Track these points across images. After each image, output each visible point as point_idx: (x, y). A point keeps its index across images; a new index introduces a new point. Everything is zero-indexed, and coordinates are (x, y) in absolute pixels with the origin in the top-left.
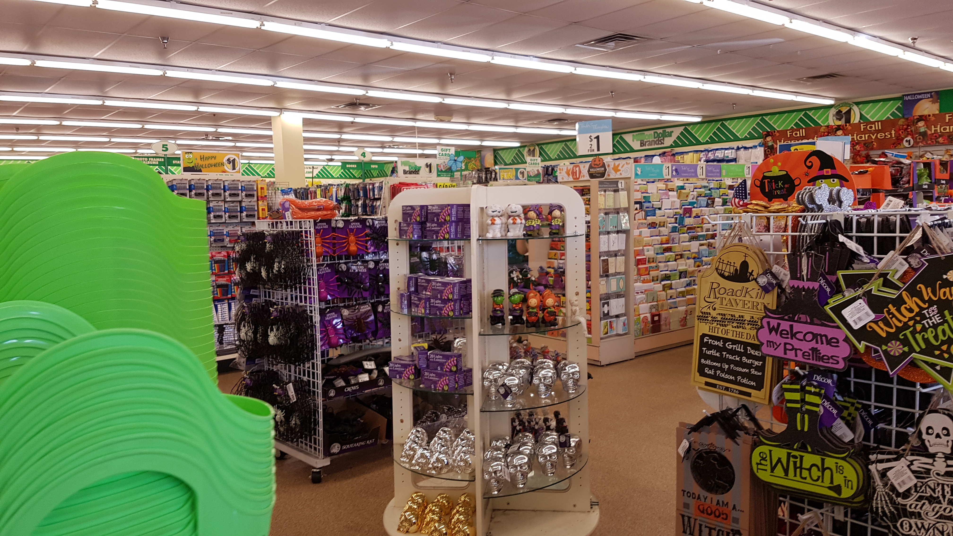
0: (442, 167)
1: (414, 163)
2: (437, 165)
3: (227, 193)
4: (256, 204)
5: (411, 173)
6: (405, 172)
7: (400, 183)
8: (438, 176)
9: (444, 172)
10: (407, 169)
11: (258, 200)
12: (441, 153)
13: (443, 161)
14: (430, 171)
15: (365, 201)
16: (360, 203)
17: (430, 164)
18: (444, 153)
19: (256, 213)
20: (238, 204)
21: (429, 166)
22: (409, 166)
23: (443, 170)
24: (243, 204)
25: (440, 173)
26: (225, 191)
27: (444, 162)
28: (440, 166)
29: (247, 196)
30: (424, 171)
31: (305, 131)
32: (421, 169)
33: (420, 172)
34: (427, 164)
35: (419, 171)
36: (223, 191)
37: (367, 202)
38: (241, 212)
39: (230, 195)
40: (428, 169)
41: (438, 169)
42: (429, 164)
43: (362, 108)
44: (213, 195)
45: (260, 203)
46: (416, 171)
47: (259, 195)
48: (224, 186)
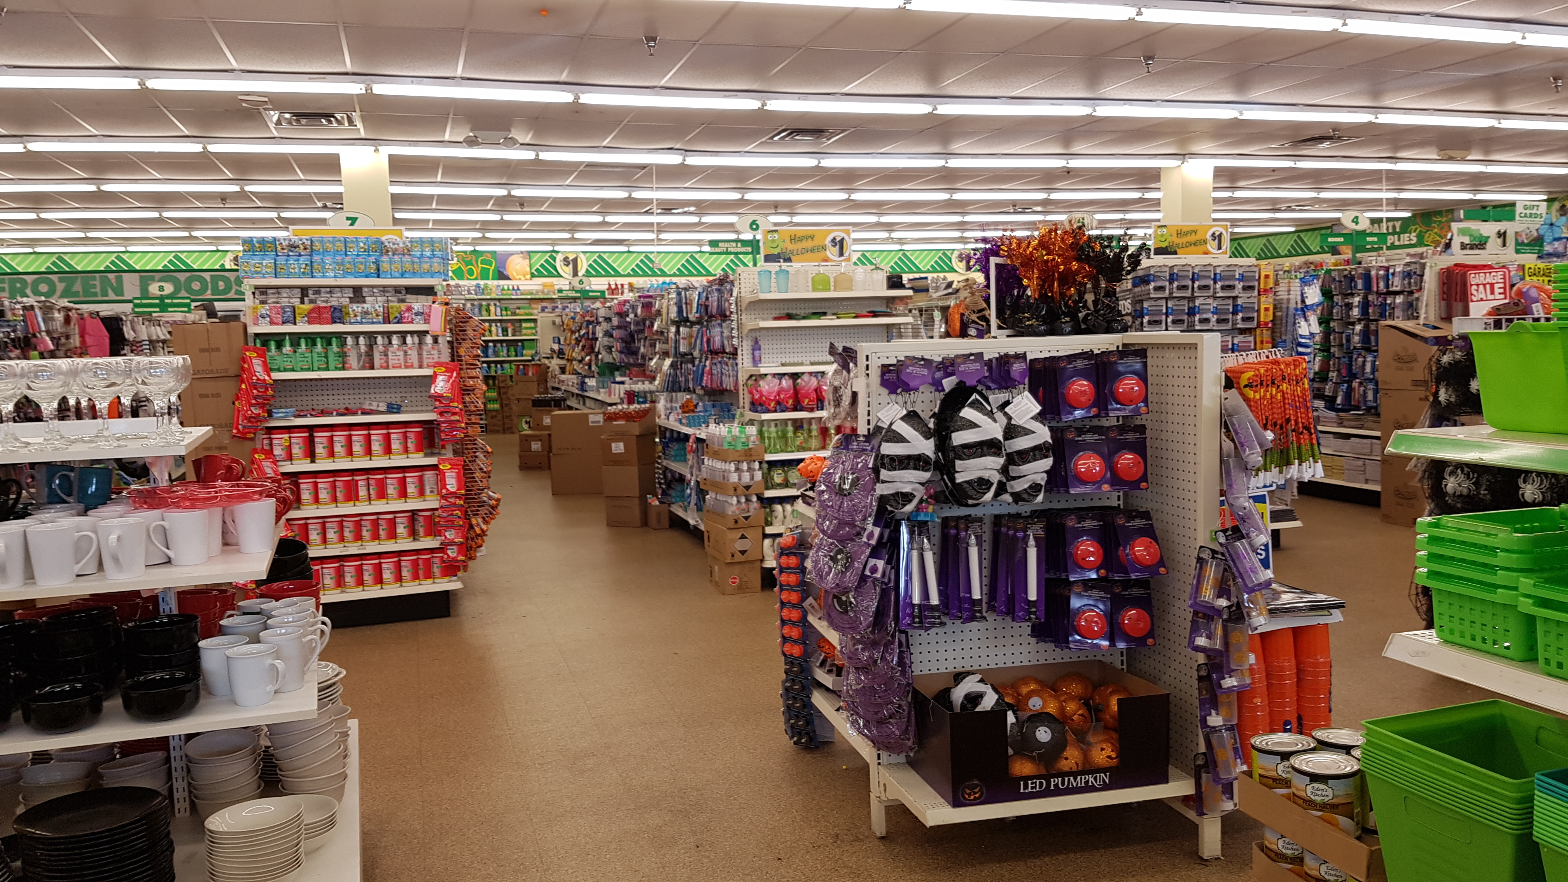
0: (1524, 236)
1: (1479, 230)
2: (1516, 233)
3: (1218, 286)
4: (1256, 300)
5: (1472, 247)
6: (1463, 246)
7: (1456, 265)
8: (1518, 252)
9: (1527, 245)
10: (1467, 240)
11: (1259, 294)
12: (1524, 211)
13: (1527, 226)
14: (1504, 245)
15: (1365, 298)
16: (1356, 300)
17: (1505, 233)
18: (1528, 212)
19: (1255, 314)
20: (1230, 302)
21: (1502, 235)
22: (1471, 236)
23: (1526, 241)
24: (1239, 302)
25: (1520, 246)
26: (1215, 283)
27: (1528, 228)
28: (1521, 236)
29: (1245, 288)
30: (1494, 244)
31: (1215, 189)
32: (1490, 240)
33: (1488, 246)
34: (1499, 231)
35: (1485, 244)
36: (1212, 282)
37: (1370, 298)
38: (1235, 313)
39: (1223, 288)
40: (1500, 241)
41: (1516, 240)
42: (1502, 231)
43: (1326, 144)
44: (1200, 288)
45: (1263, 299)
46: (1480, 244)
47: (1262, 286)
48: (1215, 274)
